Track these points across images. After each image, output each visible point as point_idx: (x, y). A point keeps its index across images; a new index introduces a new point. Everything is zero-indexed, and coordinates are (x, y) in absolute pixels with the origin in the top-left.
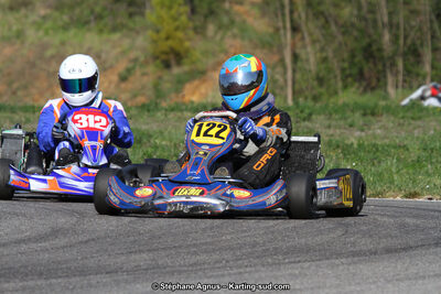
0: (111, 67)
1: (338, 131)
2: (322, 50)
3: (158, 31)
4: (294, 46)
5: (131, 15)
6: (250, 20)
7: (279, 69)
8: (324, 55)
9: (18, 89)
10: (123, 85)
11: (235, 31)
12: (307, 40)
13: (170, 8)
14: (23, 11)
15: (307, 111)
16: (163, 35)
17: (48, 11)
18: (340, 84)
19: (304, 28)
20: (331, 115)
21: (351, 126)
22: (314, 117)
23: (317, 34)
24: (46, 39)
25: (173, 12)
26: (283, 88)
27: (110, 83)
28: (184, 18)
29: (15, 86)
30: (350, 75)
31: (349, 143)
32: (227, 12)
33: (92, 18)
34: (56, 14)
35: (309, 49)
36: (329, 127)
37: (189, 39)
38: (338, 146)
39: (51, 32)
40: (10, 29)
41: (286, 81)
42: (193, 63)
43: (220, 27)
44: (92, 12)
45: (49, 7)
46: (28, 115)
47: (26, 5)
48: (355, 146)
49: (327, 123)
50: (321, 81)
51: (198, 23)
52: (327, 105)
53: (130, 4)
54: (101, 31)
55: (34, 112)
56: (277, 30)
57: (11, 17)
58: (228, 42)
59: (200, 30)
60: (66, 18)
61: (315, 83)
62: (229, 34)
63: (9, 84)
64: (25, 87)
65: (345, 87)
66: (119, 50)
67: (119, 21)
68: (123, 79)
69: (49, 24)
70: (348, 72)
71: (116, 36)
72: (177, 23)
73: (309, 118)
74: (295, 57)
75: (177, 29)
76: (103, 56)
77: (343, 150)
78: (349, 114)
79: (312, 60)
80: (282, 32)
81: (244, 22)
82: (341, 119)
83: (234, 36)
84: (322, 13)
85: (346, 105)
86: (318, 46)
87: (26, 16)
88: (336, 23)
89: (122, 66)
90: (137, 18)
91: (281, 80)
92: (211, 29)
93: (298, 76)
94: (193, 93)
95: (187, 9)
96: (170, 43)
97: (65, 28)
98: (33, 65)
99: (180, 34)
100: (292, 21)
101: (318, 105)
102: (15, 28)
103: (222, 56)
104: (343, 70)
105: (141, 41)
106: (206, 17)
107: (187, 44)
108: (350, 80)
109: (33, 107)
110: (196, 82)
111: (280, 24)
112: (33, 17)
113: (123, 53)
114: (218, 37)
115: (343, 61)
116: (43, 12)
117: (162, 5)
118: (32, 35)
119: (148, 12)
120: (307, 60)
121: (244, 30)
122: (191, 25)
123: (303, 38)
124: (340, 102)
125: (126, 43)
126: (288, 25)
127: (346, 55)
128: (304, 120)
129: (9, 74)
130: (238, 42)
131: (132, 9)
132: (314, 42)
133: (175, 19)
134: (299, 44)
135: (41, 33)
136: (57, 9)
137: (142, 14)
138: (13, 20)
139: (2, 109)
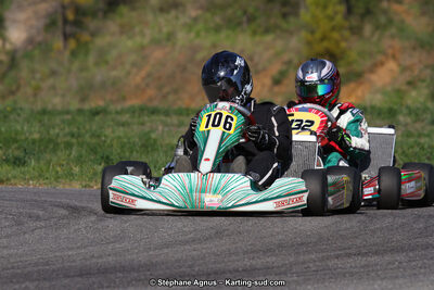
0: (265, 69)
3: (313, 32)
5: (285, 16)
6: (409, 20)
9: (168, 93)
10: (276, 89)
11: (393, 30)
13: (325, 7)
14: (173, 13)
16: (318, 35)
17: (200, 12)
24: (197, 41)
25: (330, 11)
27: (263, 85)
28: (339, 18)
29: (166, 90)
32: (385, 12)
33: (245, 19)
34: (208, 15)
37: (346, 40)
39: (203, 34)
40: (160, 31)
42: (350, 64)
43: (377, 27)
44: (245, 12)
45: (201, 8)
46: (182, 118)
47: (176, 6)
51: (353, 23)
53: (284, 4)
54: (254, 33)
57: (162, 19)
58: (386, 43)
59: (356, 31)
60: (218, 20)
62: (387, 33)
63: (160, 88)
64: (176, 91)
66: (272, 52)
67: (272, 21)
68: (277, 82)
69: (200, 26)
71: (269, 38)
72: (334, 23)
75: (333, 29)
76: (256, 59)
81: (403, 22)
83: (393, 37)
87: (177, 18)
89: (275, 69)
90: (292, 19)
92: (368, 29)
94: (349, 96)
95: (342, 8)
96: (325, 44)
97: (217, 29)
98: (184, 69)
99: (335, 35)
102: (165, 30)
103: (380, 58)
105: (294, 42)
106: (362, 16)
107: (343, 45)
110: (352, 85)
112: (183, 19)
113: (277, 55)
114: (375, 38)
116: (193, 13)
117: (317, 5)
118: (182, 37)
119: (302, 12)
121: (401, 30)
122: (347, 24)
125: (279, 44)
129: (159, 78)
130: (397, 43)
131: (286, 10)
133: (331, 19)
135: (192, 35)
136: (208, 10)
137: (296, 14)
138: (165, 23)
139: (154, 112)
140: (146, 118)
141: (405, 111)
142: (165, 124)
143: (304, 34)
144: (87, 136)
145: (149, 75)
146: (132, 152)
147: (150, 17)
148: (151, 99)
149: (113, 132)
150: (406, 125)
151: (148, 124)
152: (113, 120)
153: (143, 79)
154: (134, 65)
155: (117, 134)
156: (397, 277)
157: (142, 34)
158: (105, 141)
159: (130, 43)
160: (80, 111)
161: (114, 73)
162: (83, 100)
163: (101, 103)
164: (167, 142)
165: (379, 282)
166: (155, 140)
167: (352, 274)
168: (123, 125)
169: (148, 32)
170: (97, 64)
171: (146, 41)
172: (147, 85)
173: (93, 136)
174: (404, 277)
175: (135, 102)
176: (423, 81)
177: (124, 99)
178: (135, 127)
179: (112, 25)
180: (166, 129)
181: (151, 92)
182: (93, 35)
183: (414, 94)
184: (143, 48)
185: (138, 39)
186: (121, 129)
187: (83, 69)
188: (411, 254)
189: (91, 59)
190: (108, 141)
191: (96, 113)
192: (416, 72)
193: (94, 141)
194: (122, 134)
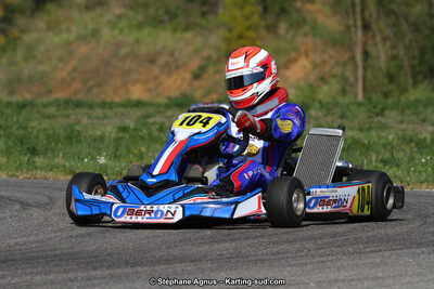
0: (185, 65)
1: (411, 127)
2: (393, 47)
3: (230, 30)
4: (365, 44)
5: (204, 14)
6: (321, 19)
7: (350, 67)
8: (395, 52)
9: (93, 87)
10: (196, 83)
11: (307, 29)
12: (378, 38)
13: (242, 8)
14: (98, 10)
15: (380, 107)
16: (235, 33)
17: (123, 10)
18: (410, 81)
19: (374, 26)
20: (403, 110)
21: (424, 121)
22: (386, 112)
23: (388, 32)
24: (120, 38)
25: (247, 11)
26: (353, 86)
27: (183, 80)
28: (255, 18)
29: (91, 83)
30: (421, 72)
31: (422, 137)
32: (298, 11)
33: (166, 18)
34: (131, 13)
35: (380, 47)
36: (402, 122)
37: (261, 38)
38: (411, 141)
39: (125, 30)
40: (86, 27)
41: (356, 78)
43: (291, 26)
44: (166, 11)
45: (125, 6)
46: (105, 111)
47: (101, 4)
48: (428, 140)
49: (399, 118)
50: (391, 78)
51: (270, 21)
52: (399, 101)
53: (203, 4)
54: (175, 30)
55: (111, 108)
56: (348, 28)
57: (87, 17)
58: (300, 40)
59: (272, 29)
60: (140, 17)
61: (386, 81)
62: (301, 31)
63: (85, 82)
64: (99, 85)
65: (415, 84)
66: (191, 48)
67: (192, 20)
68: (197, 76)
69: (123, 23)
70: (418, 69)
71: (189, 35)
72: (249, 23)
73: (381, 113)
74: (366, 55)
76: (177, 54)
77: (417, 145)
78: (421, 109)
79: (383, 58)
80: (353, 30)
81: (315, 20)
82: (414, 114)
83: (306, 35)
84: (393, 12)
85: (418, 101)
86: (388, 44)
87: (101, 16)
88: (407, 21)
89: (195, 64)
90: (211, 17)
91: (351, 78)
92: (283, 27)
93: (369, 73)
95: (260, 8)
96: (242, 41)
97: (140, 26)
98: (108, 63)
99: (251, 33)
100: (363, 19)
101: (390, 101)
102: (90, 27)
103: (293, 54)
104: (413, 67)
106: (278, 15)
108: (420, 77)
109: (111, 103)
111: (351, 22)
112: (108, 17)
113: (196, 51)
114: (290, 36)
115: (413, 58)
116: (118, 11)
117: (235, 5)
118: (107, 34)
119: (221, 11)
120: (378, 58)
121: (314, 28)
122: (263, 23)
123: (374, 36)
124: (412, 98)
125: (199, 41)
126: (359, 23)
127: (416, 53)
128: (377, 115)
129: (84, 72)
130: (309, 41)
131: (205, 8)
132: (385, 39)
133: (248, 18)
134: (370, 42)
135: (116, 32)
136: (132, 8)
137: (215, 13)
138: (89, 20)
139: (79, 104)
140: (71, 111)
141: (317, 106)
142: (90, 117)
143: (223, 32)
144: (15, 127)
145: (74, 69)
146: (57, 143)
147: (76, 15)
148: (76, 93)
149: (40, 124)
150: (317, 119)
151: (73, 117)
152: (38, 112)
153: (69, 73)
154: (61, 59)
155: (43, 126)
156: (306, 264)
157: (69, 31)
158: (31, 133)
159: (57, 39)
160: (8, 104)
161: (41, 68)
162: (11, 93)
163: (28, 97)
164: (90, 133)
165: (289, 269)
166: (79, 132)
167: (263, 261)
168: (49, 117)
169: (74, 29)
170: (26, 59)
171: (72, 37)
172: (73, 79)
173: (20, 128)
174: (312, 263)
175: (60, 95)
176: (334, 76)
177: (50, 92)
178: (60, 120)
179: (40, 22)
180: (90, 121)
181: (76, 85)
182: (22, 31)
183: (325, 88)
184: (68, 43)
185: (65, 36)
186: (47, 121)
187: (12, 63)
188: (319, 242)
189: (19, 54)
190: (35, 133)
191: (22, 106)
192: (327, 68)
193: (21, 132)
194: (48, 126)
